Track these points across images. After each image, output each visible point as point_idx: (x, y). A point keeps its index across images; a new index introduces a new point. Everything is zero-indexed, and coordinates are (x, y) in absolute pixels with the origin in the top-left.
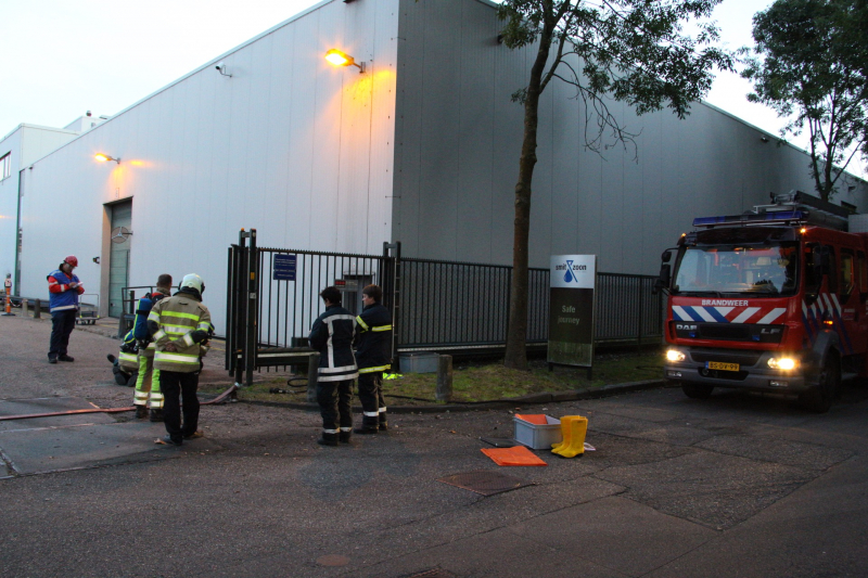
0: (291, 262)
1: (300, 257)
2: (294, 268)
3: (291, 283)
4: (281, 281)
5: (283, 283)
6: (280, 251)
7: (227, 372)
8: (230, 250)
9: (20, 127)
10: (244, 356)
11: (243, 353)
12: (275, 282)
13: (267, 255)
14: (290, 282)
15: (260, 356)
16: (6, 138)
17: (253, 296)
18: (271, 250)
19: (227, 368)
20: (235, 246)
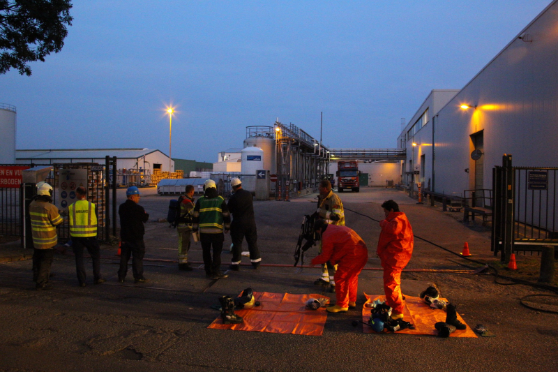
0: (543, 176)
1: (551, 173)
2: (546, 180)
3: (544, 192)
4: (535, 191)
5: (537, 192)
6: (533, 169)
7: (493, 252)
8: (494, 169)
9: (432, 92)
10: (503, 243)
11: (503, 241)
12: (530, 192)
13: (523, 172)
14: (542, 191)
15: (516, 243)
16: (427, 99)
17: (511, 201)
18: (526, 169)
19: (492, 250)
20: (497, 167)
